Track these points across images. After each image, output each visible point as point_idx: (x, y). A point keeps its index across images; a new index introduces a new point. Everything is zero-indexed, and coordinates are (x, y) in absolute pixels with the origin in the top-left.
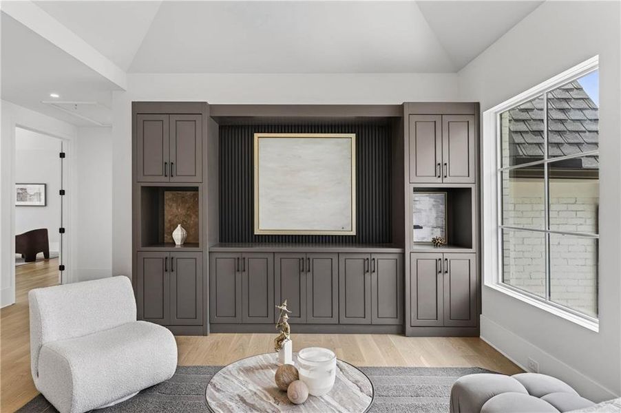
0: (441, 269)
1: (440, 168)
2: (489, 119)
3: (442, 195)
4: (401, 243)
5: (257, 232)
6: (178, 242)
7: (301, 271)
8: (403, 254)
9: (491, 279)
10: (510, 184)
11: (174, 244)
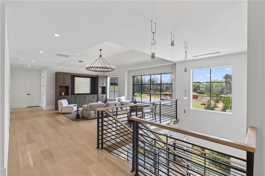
0: (103, 97)
1: (103, 84)
2: (108, 79)
3: (102, 87)
4: (98, 94)
5: (75, 93)
6: (63, 95)
7: (84, 98)
8: (98, 95)
9: (108, 98)
10: (110, 86)
11: (62, 95)
